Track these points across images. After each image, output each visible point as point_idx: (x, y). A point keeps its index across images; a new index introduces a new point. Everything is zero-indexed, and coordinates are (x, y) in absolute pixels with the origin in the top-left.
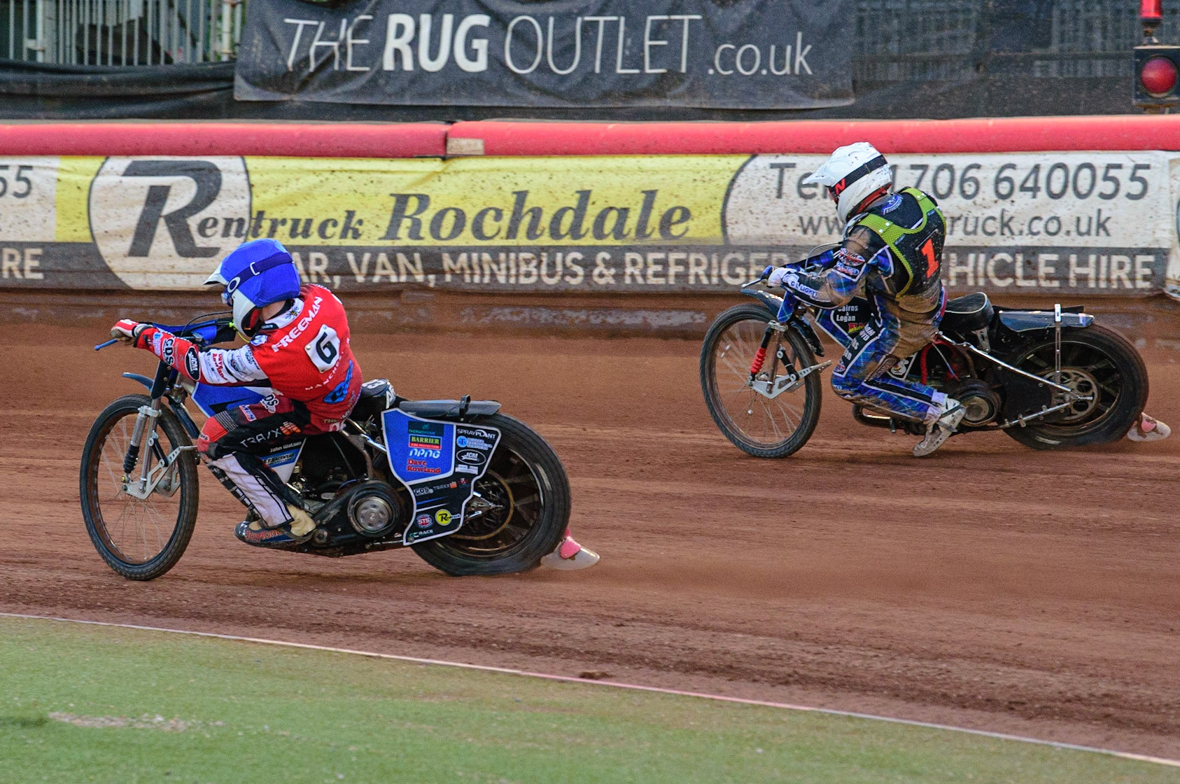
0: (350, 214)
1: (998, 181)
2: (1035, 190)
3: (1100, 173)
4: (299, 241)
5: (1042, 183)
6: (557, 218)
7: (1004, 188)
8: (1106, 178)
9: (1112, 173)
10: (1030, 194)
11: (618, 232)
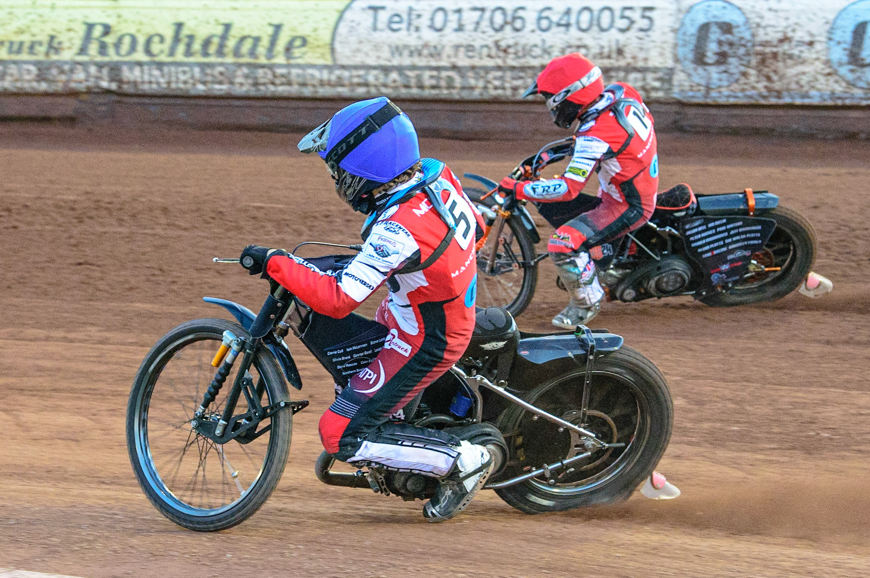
0: (52, 38)
1: (540, 19)
2: (568, 25)
3: (617, 13)
4: (15, 57)
5: (573, 20)
6: (207, 43)
7: (545, 24)
8: (623, 17)
9: (628, 13)
10: (562, 29)
11: (252, 53)
